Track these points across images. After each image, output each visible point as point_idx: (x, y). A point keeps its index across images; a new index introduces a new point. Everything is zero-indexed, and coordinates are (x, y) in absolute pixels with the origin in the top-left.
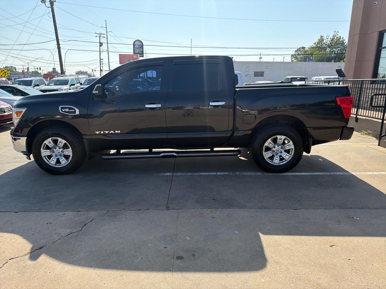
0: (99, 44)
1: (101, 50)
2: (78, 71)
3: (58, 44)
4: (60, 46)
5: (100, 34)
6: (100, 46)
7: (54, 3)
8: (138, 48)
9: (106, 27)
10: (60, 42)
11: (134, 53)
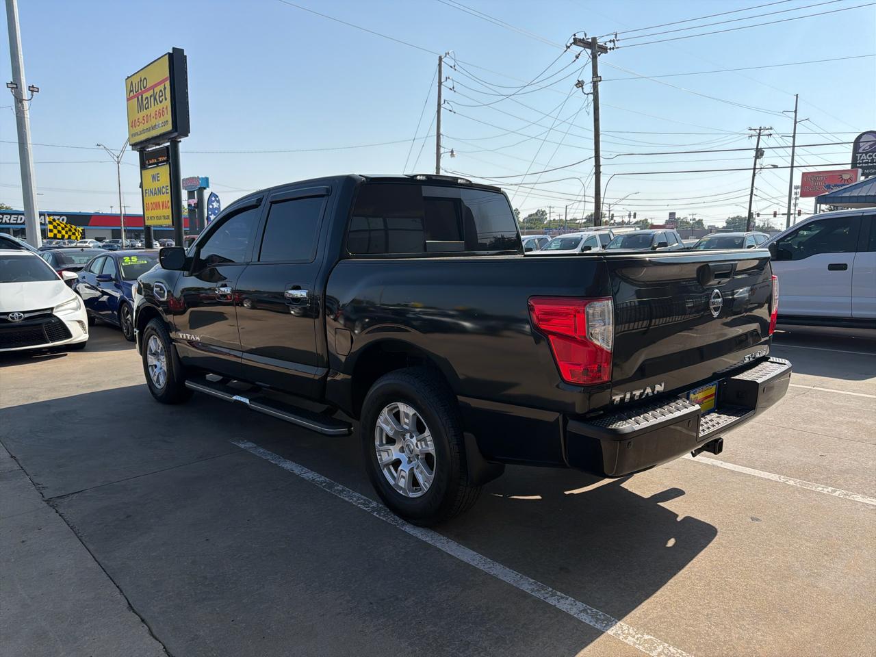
0: (754, 153)
1: (757, 166)
2: (732, 216)
3: (598, 165)
4: (601, 167)
5: (760, 130)
6: (757, 157)
7: (599, 83)
8: (866, 153)
9: (796, 112)
10: (602, 161)
11: (854, 163)
